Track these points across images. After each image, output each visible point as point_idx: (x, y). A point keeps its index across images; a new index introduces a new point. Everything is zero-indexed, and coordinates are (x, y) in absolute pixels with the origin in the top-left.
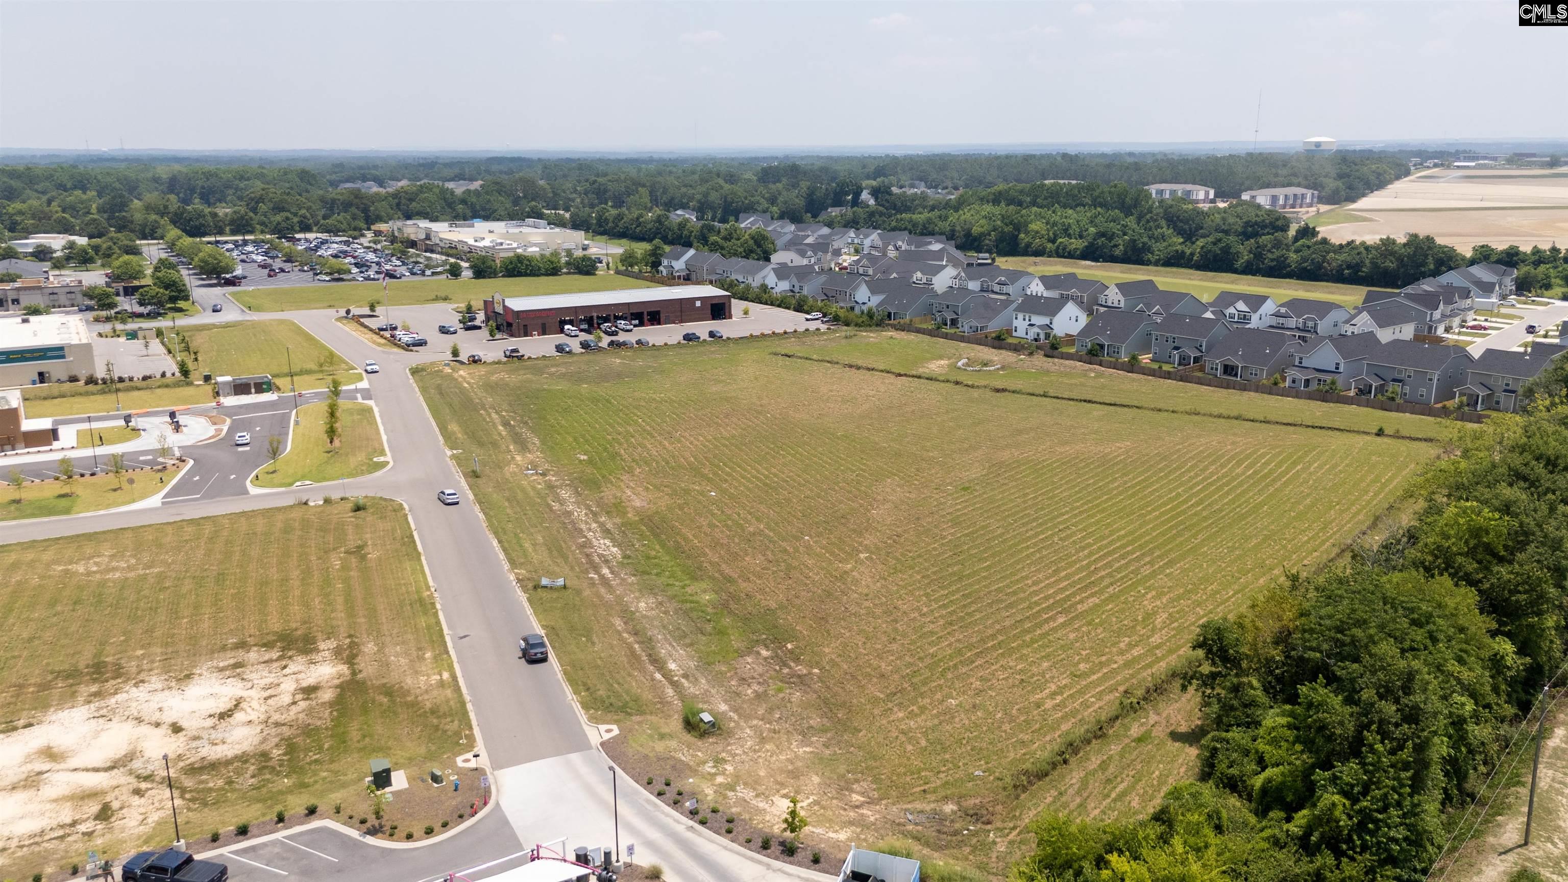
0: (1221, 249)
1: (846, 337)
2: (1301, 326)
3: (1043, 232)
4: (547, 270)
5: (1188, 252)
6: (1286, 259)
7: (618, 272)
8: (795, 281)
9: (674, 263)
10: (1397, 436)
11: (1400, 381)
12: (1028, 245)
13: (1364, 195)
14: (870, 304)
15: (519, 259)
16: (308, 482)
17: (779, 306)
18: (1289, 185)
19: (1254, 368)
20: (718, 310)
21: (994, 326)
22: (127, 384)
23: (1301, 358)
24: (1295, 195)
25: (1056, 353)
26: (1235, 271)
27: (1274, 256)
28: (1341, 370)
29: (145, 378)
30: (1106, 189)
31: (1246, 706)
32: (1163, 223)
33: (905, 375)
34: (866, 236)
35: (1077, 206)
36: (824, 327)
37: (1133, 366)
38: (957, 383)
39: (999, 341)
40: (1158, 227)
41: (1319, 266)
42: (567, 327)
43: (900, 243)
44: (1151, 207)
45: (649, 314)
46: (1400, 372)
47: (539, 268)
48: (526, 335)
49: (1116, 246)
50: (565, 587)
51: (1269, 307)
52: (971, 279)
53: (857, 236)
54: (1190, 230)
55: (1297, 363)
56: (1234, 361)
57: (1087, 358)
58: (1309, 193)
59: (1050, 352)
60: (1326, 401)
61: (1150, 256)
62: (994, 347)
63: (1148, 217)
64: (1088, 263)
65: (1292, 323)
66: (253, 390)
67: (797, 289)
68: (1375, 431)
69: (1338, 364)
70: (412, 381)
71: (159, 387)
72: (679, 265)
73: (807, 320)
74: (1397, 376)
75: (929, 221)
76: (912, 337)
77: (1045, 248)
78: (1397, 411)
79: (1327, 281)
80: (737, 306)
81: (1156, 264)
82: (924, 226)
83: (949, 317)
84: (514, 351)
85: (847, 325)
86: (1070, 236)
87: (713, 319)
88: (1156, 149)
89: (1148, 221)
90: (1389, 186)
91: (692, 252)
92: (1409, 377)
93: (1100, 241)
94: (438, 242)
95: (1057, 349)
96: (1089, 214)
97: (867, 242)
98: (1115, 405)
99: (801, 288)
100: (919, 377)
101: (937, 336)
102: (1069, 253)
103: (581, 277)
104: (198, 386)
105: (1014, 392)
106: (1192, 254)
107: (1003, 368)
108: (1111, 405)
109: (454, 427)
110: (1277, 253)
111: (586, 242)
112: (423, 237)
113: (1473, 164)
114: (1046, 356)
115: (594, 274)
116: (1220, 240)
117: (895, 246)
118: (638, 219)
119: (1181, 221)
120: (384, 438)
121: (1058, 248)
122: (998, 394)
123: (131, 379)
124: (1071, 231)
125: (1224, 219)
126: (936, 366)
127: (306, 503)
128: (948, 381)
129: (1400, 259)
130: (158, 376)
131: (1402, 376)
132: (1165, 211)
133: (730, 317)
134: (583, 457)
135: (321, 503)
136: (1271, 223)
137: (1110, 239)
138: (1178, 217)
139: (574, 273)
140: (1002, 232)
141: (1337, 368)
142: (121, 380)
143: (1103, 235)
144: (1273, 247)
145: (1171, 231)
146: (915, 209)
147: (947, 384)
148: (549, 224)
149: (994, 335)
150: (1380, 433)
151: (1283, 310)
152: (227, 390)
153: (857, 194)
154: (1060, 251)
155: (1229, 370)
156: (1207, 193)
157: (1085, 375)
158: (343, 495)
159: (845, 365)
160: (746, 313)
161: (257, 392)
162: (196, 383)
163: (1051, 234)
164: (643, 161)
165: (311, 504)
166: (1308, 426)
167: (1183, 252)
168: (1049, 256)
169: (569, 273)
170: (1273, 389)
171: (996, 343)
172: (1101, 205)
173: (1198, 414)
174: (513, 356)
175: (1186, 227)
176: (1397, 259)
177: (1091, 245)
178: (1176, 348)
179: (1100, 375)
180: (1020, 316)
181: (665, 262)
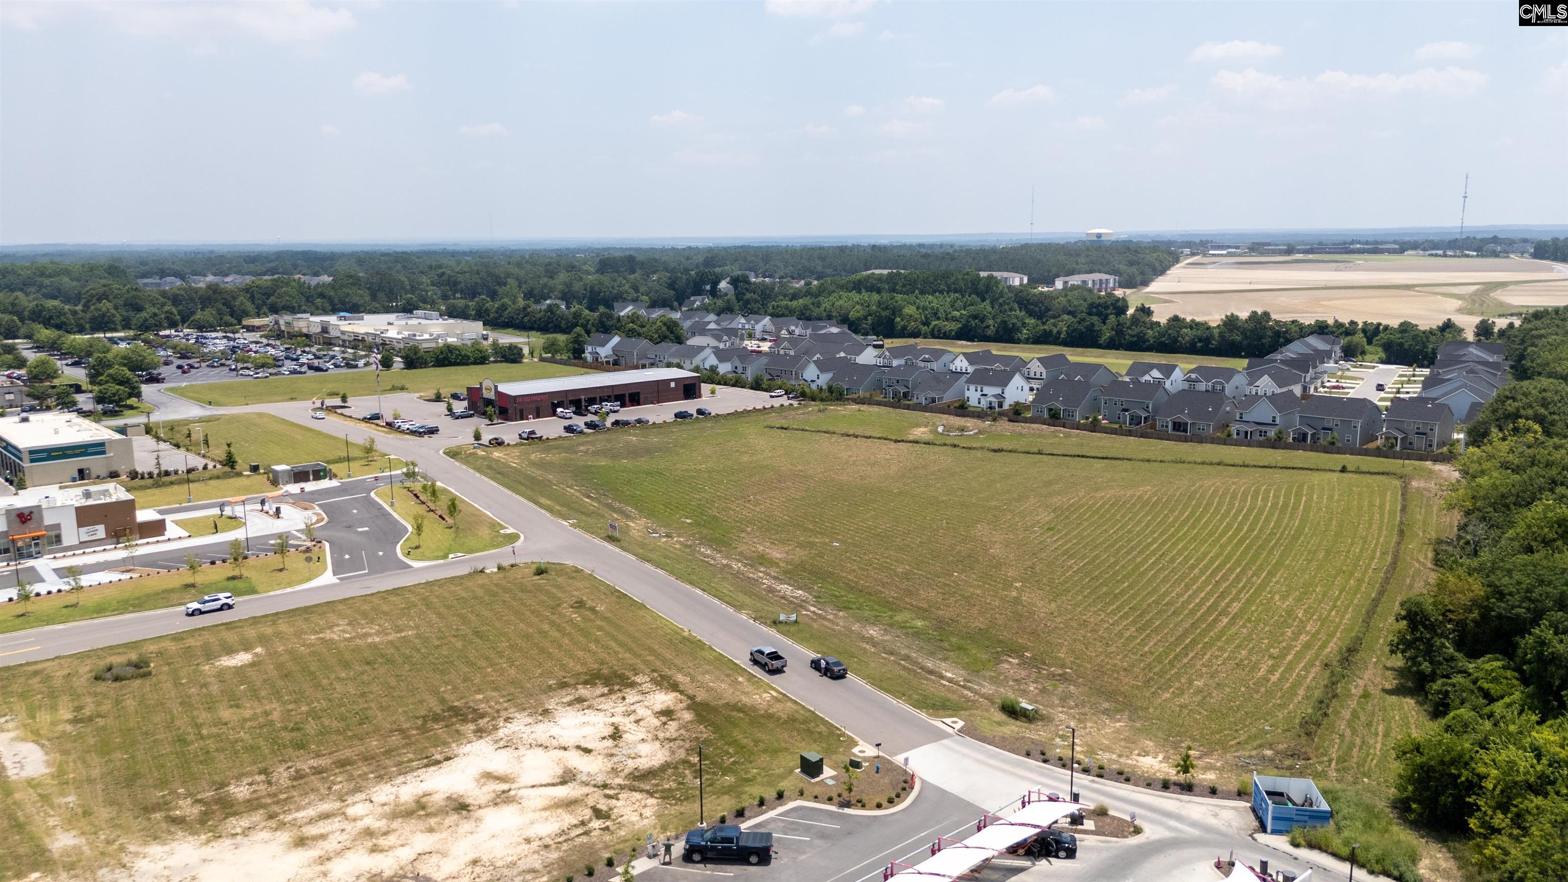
0: (1085, 327)
1: (820, 411)
2: (1210, 388)
3: (916, 316)
4: (476, 359)
5: (1055, 331)
6: (1145, 334)
7: (542, 360)
8: (737, 363)
9: (599, 350)
10: (1358, 472)
11: (1330, 429)
12: (904, 328)
13: (1152, 280)
14: (819, 382)
15: (449, 348)
16: (460, 554)
17: (733, 386)
18: (1091, 272)
19: (1201, 424)
20: (689, 390)
21: (949, 397)
22: (173, 478)
23: (1241, 414)
24: (1101, 280)
25: (1019, 418)
26: (1099, 346)
27: (1135, 333)
28: (1278, 422)
29: (189, 471)
30: (960, 277)
31: (1447, 660)
32: (1016, 306)
33: (903, 441)
34: (757, 322)
35: (935, 291)
36: (795, 403)
37: (1094, 427)
38: (955, 446)
39: (962, 409)
40: (1011, 310)
41: (1175, 340)
42: (559, 410)
43: (793, 328)
44: (1002, 292)
45: (631, 395)
46: (1329, 421)
47: (468, 357)
48: (522, 419)
49: (988, 327)
50: (796, 622)
51: (1177, 375)
52: (895, 358)
53: (748, 322)
54: (1040, 312)
55: (1238, 418)
56: (1184, 418)
57: (1051, 421)
58: (1111, 278)
59: (1014, 417)
60: (1276, 448)
61: (1019, 335)
62: (957, 416)
63: (1001, 301)
64: (964, 342)
65: (1202, 386)
66: (311, 477)
67: (740, 370)
68: (1339, 468)
69: (1274, 417)
70: (457, 464)
71: (211, 479)
72: (605, 352)
73: (772, 397)
74: (1326, 425)
75: (806, 307)
76: (876, 409)
77: (920, 330)
78: (1338, 453)
79: (1183, 353)
80: (705, 388)
81: (1027, 341)
82: (801, 312)
83: (902, 390)
84: (533, 432)
85: (814, 400)
86: (938, 319)
87: (686, 399)
88: (945, 240)
89: (1001, 305)
90: (1168, 272)
91: (616, 339)
92: (1337, 425)
93: (973, 323)
94: (339, 334)
95: (1020, 414)
96: (949, 300)
97: (759, 327)
98: (1107, 458)
99: (744, 369)
100: (917, 442)
101: (899, 408)
102: (945, 333)
103: (509, 365)
104: (248, 476)
105: (1010, 451)
106: (1059, 333)
107: (980, 432)
108: (1103, 458)
109: (543, 500)
110: (1136, 330)
111: (485, 332)
112: (319, 330)
113: (1225, 252)
114: (1010, 421)
115: (520, 362)
116: (1084, 320)
117: (788, 330)
118: (525, 309)
119: (1032, 304)
120: (489, 513)
121: (933, 330)
122: (997, 454)
123: (176, 472)
124: (940, 315)
125: (1069, 301)
126: (920, 432)
127: (482, 571)
128: (945, 445)
129: (1244, 332)
130: (201, 468)
131: (1330, 425)
132: (1016, 295)
133: (700, 396)
134: (689, 521)
135: (495, 570)
136: (1112, 304)
137: (982, 321)
138: (1028, 301)
139: (501, 362)
140: (880, 317)
141: (1274, 421)
142: (167, 473)
143: (975, 317)
144: (1132, 325)
145: (1023, 313)
146: (776, 296)
147: (945, 448)
148: (441, 315)
149: (957, 405)
150: (1344, 470)
151: (1193, 376)
152: (286, 479)
153: (715, 284)
154: (936, 332)
155: (1179, 426)
156: (1021, 280)
157: (1056, 436)
158: (513, 562)
159: (843, 435)
160: (713, 392)
161: (314, 479)
162: (245, 473)
163: (923, 318)
164: (464, 253)
165: (487, 571)
166: (1282, 468)
167: (1051, 331)
168: (925, 338)
169: (495, 362)
170: (1227, 440)
171: (960, 411)
172: (956, 291)
173: (1184, 462)
174: (531, 437)
175: (1037, 309)
176: (1242, 333)
177: (965, 326)
178: (1126, 410)
179: (1067, 436)
180: (972, 388)
181: (589, 349)
